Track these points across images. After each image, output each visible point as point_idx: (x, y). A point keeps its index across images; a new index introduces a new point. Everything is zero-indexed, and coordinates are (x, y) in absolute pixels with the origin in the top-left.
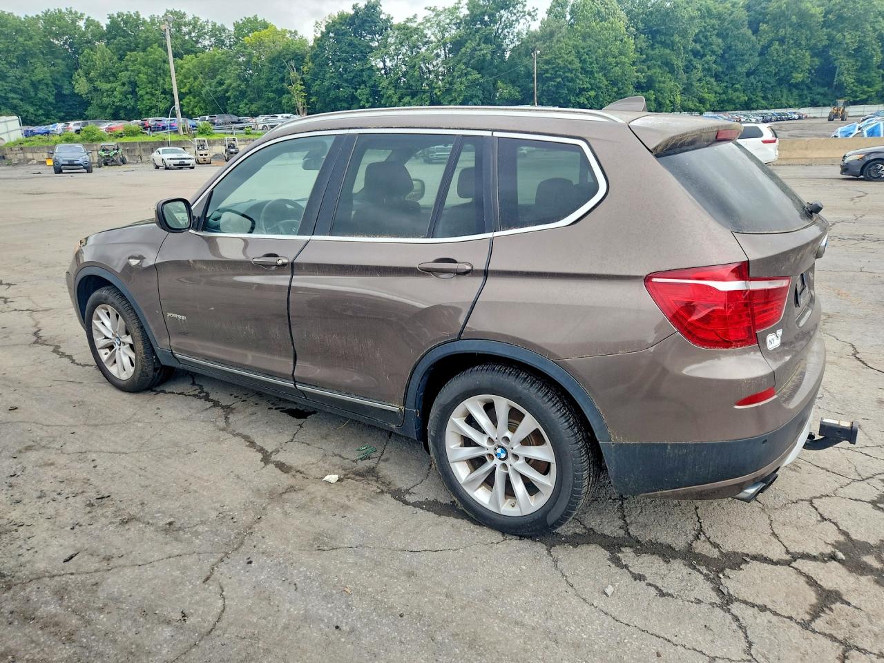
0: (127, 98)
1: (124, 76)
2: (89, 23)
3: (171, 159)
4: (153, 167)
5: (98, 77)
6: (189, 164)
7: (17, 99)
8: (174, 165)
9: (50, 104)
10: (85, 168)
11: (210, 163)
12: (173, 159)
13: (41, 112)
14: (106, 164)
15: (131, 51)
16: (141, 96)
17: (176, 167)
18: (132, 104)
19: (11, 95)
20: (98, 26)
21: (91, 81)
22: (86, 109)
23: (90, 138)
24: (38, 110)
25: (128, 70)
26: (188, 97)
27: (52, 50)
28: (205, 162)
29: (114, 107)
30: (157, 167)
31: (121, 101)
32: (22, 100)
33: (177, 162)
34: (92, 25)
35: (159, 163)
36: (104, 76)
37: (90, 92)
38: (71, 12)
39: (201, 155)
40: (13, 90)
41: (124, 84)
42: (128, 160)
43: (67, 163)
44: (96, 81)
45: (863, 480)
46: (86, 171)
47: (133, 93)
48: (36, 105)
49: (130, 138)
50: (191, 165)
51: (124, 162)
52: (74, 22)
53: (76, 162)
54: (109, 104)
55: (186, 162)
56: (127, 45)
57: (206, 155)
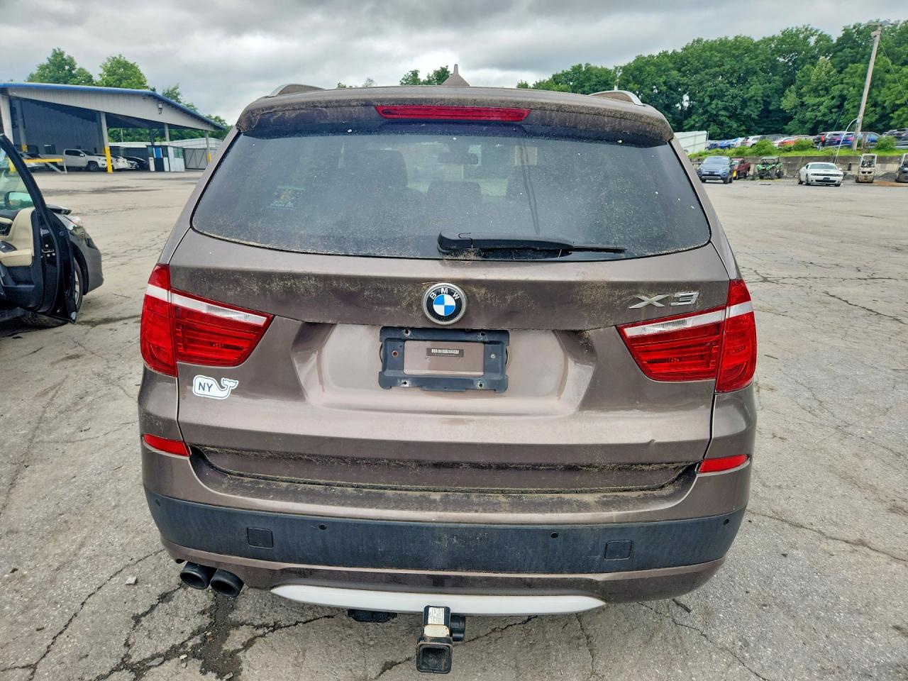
0: (831, 112)
1: (835, 91)
2: (822, 38)
3: (815, 175)
4: (797, 181)
5: (809, 92)
6: (835, 181)
7: (725, 116)
8: (816, 181)
9: (753, 120)
10: (722, 179)
11: (872, 182)
12: (818, 175)
13: (743, 127)
14: (762, 178)
15: (854, 62)
16: (848, 110)
17: (818, 183)
18: (834, 118)
19: (722, 113)
20: (828, 39)
21: (800, 95)
22: (786, 124)
23: (759, 152)
24: (740, 126)
25: (842, 83)
26: (902, 108)
27: (774, 67)
28: (866, 181)
29: (814, 121)
30: (801, 183)
31: (824, 115)
32: (729, 117)
33: (821, 178)
34: (822, 40)
35: (803, 178)
36: (815, 91)
37: (795, 107)
38: (806, 29)
39: (864, 173)
40: (725, 109)
41: (833, 98)
42: (785, 174)
43: (708, 173)
44: (806, 96)
46: (722, 181)
47: (840, 107)
48: (740, 121)
49: (797, 152)
50: (836, 183)
51: (779, 176)
52: (806, 38)
53: (716, 174)
54: (811, 119)
55: (832, 178)
56: (852, 56)
57: (869, 173)
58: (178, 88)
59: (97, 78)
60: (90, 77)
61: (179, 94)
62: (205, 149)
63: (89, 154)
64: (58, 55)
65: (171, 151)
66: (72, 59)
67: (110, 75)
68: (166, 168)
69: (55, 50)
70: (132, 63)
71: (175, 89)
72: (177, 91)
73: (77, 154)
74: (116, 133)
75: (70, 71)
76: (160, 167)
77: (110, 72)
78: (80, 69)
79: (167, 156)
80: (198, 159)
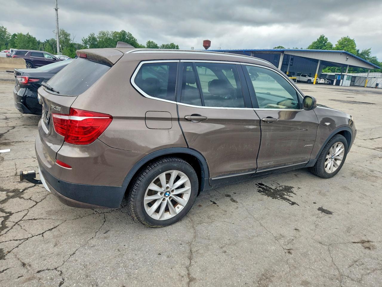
45: (17, 223)
58: (370, 49)
59: (334, 46)
60: (332, 46)
61: (369, 52)
62: (366, 77)
63: (309, 76)
64: (322, 37)
65: (345, 77)
66: (326, 39)
67: (340, 45)
68: (341, 84)
69: (321, 35)
70: (352, 39)
71: (369, 50)
72: (370, 51)
73: (305, 76)
74: (334, 69)
75: (324, 43)
76: (338, 84)
77: (341, 43)
78: (329, 42)
79: (343, 79)
80: (361, 82)
